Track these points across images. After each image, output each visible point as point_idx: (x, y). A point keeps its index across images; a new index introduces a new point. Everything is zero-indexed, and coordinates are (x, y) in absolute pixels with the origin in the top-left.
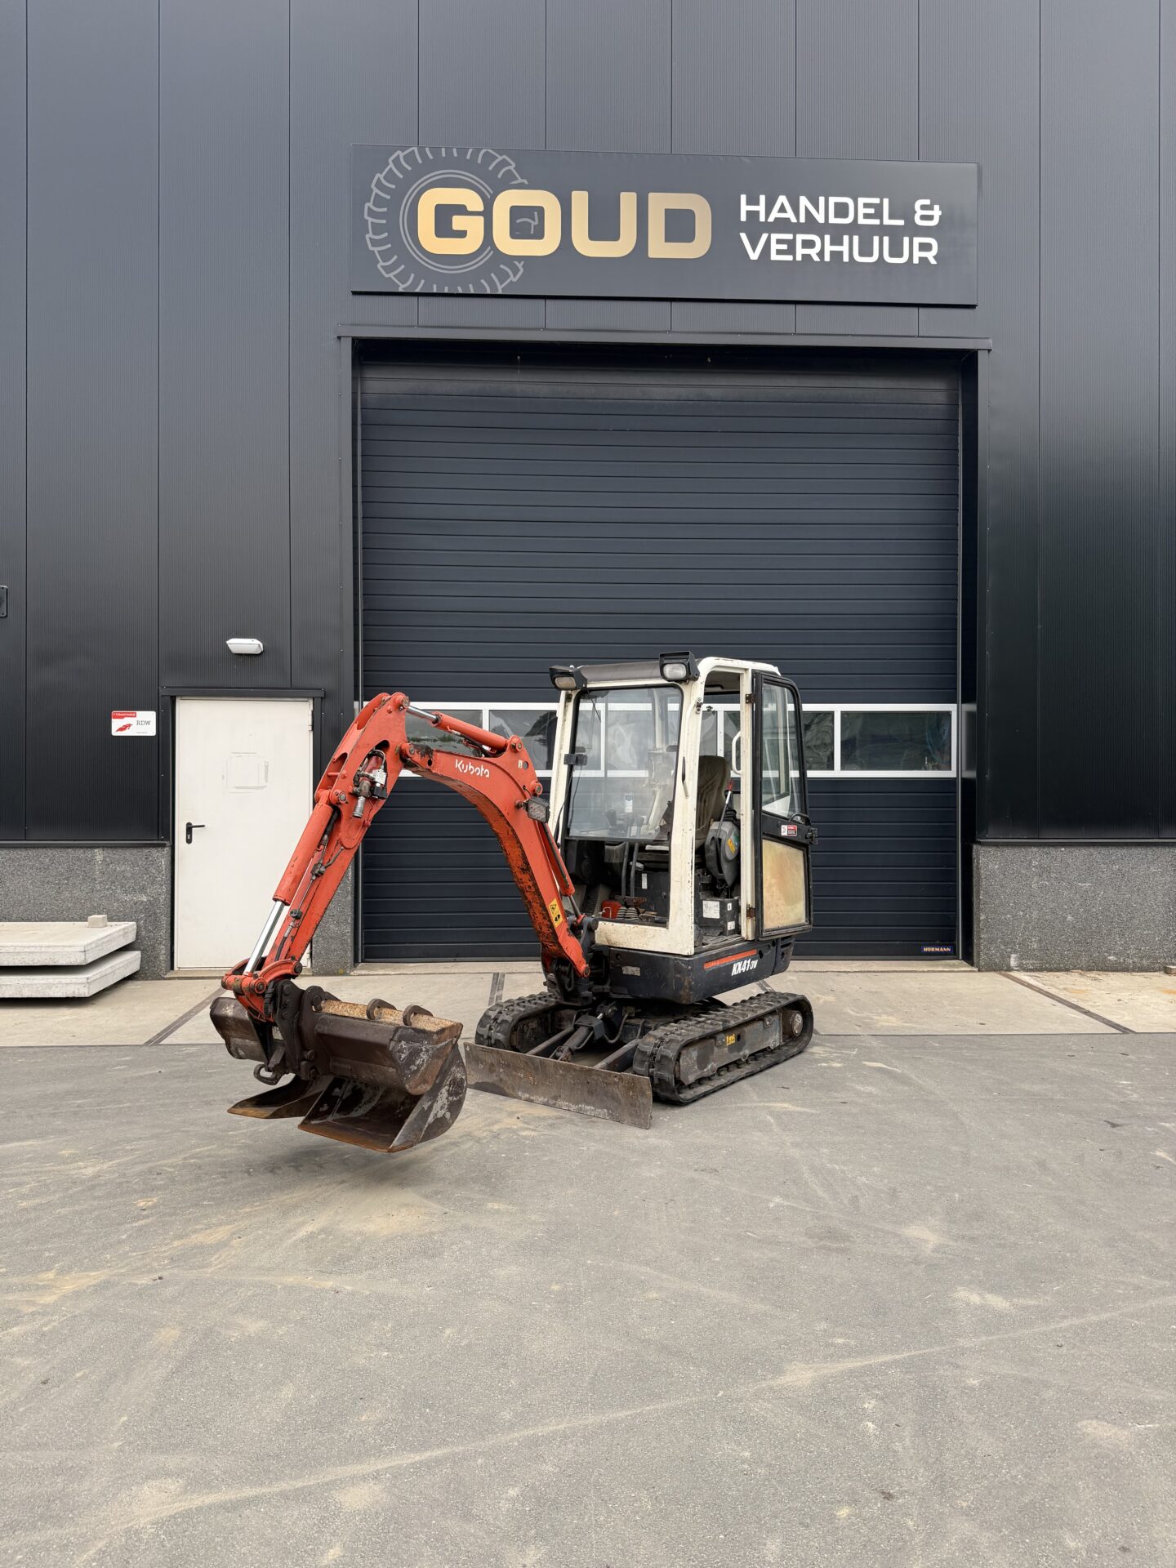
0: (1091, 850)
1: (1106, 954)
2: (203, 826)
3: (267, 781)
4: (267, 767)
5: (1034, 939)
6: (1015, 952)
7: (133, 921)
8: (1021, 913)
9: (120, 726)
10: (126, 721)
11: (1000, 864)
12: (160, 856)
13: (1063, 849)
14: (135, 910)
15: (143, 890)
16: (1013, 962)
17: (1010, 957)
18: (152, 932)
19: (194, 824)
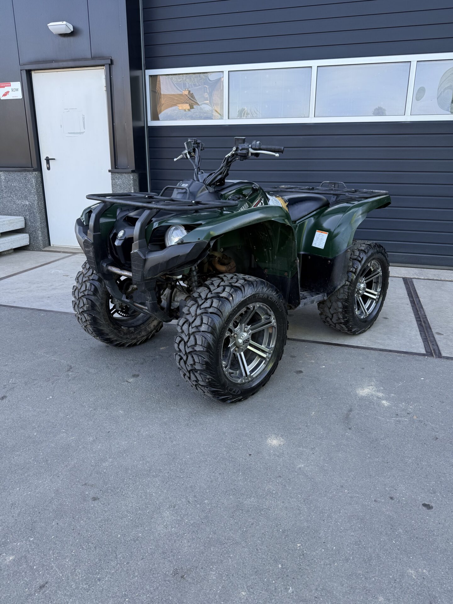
2: (54, 159)
3: (85, 129)
4: (84, 118)
7: (23, 216)
9: (4, 93)
10: (6, 89)
12: (32, 176)
14: (23, 209)
15: (26, 198)
18: (33, 223)
19: (50, 158)
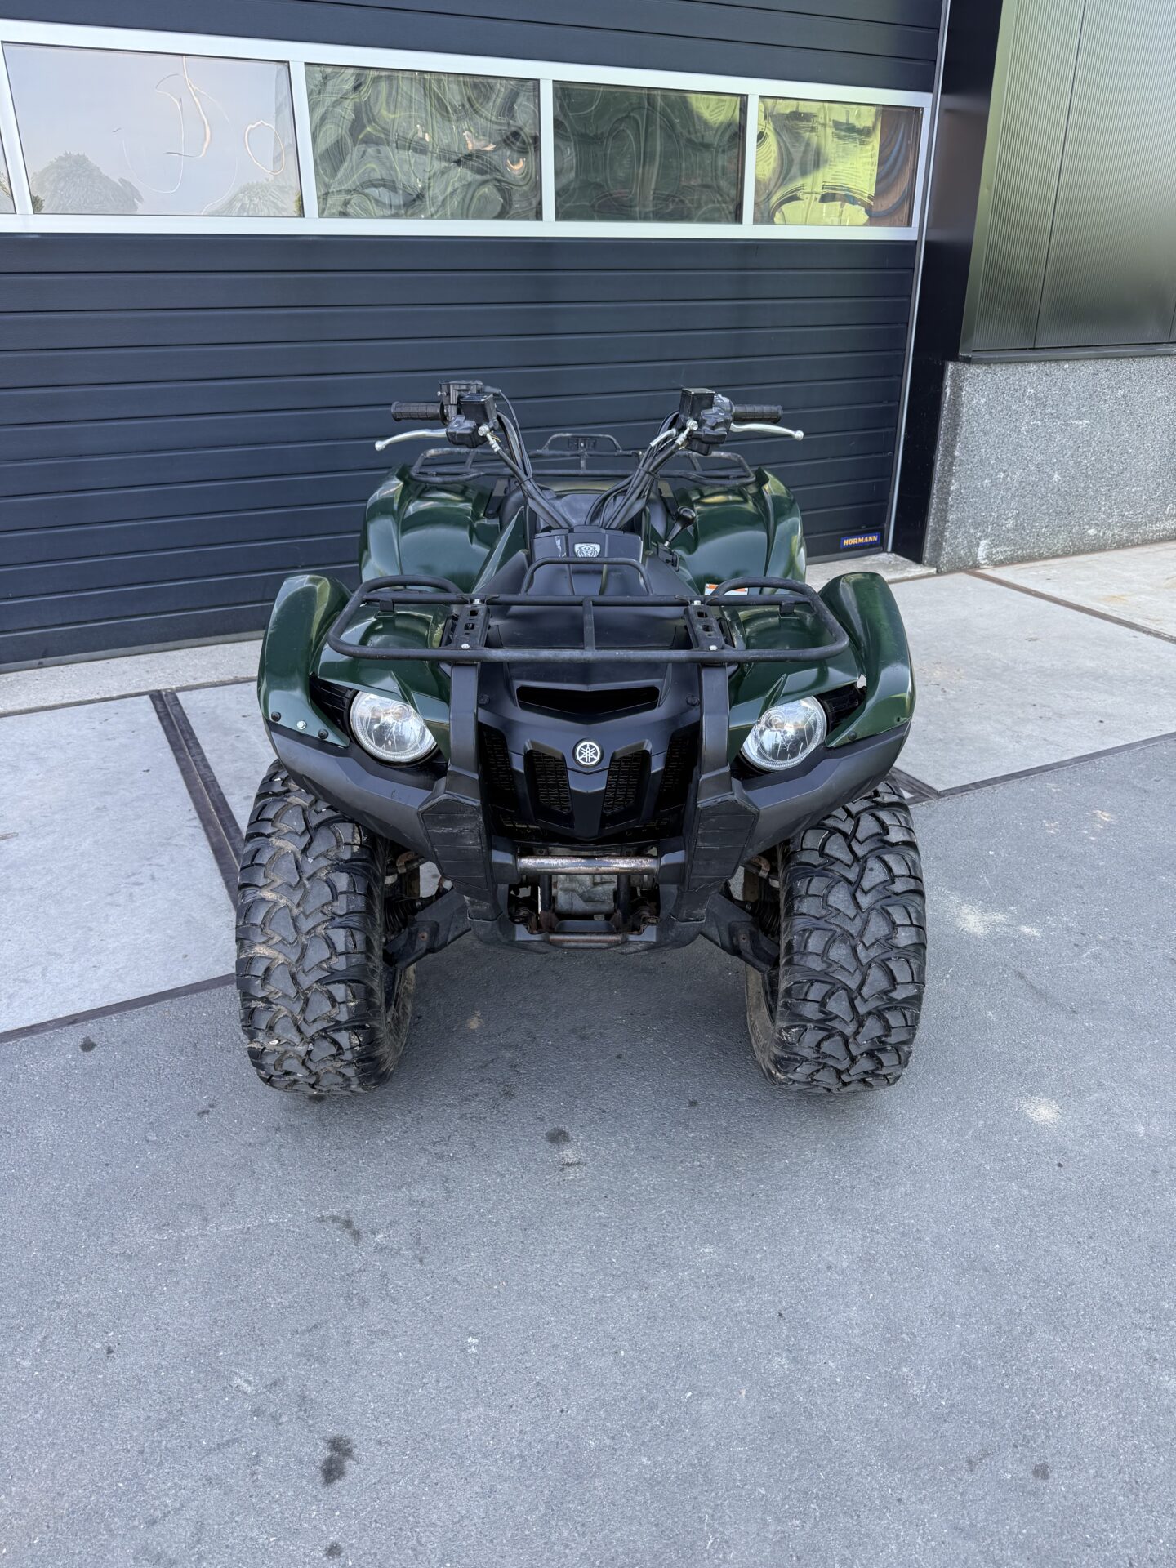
0: (1099, 364)
1: (1087, 527)
5: (1010, 515)
6: (986, 537)
8: (1002, 475)
11: (988, 395)
13: (1067, 366)
16: (981, 554)
17: (978, 545)
